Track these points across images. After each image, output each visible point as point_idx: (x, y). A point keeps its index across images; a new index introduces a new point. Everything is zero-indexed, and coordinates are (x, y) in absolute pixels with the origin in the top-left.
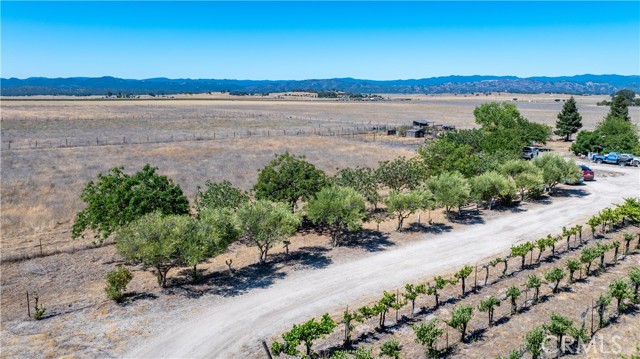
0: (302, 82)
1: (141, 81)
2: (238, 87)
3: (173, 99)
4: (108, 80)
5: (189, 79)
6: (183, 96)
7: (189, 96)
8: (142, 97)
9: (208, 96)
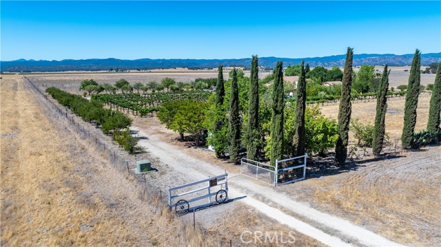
0: (239, 60)
1: (133, 61)
2: (196, 64)
3: (150, 72)
4: (111, 60)
5: (164, 59)
6: (158, 70)
7: (161, 70)
8: (131, 71)
9: (174, 70)
